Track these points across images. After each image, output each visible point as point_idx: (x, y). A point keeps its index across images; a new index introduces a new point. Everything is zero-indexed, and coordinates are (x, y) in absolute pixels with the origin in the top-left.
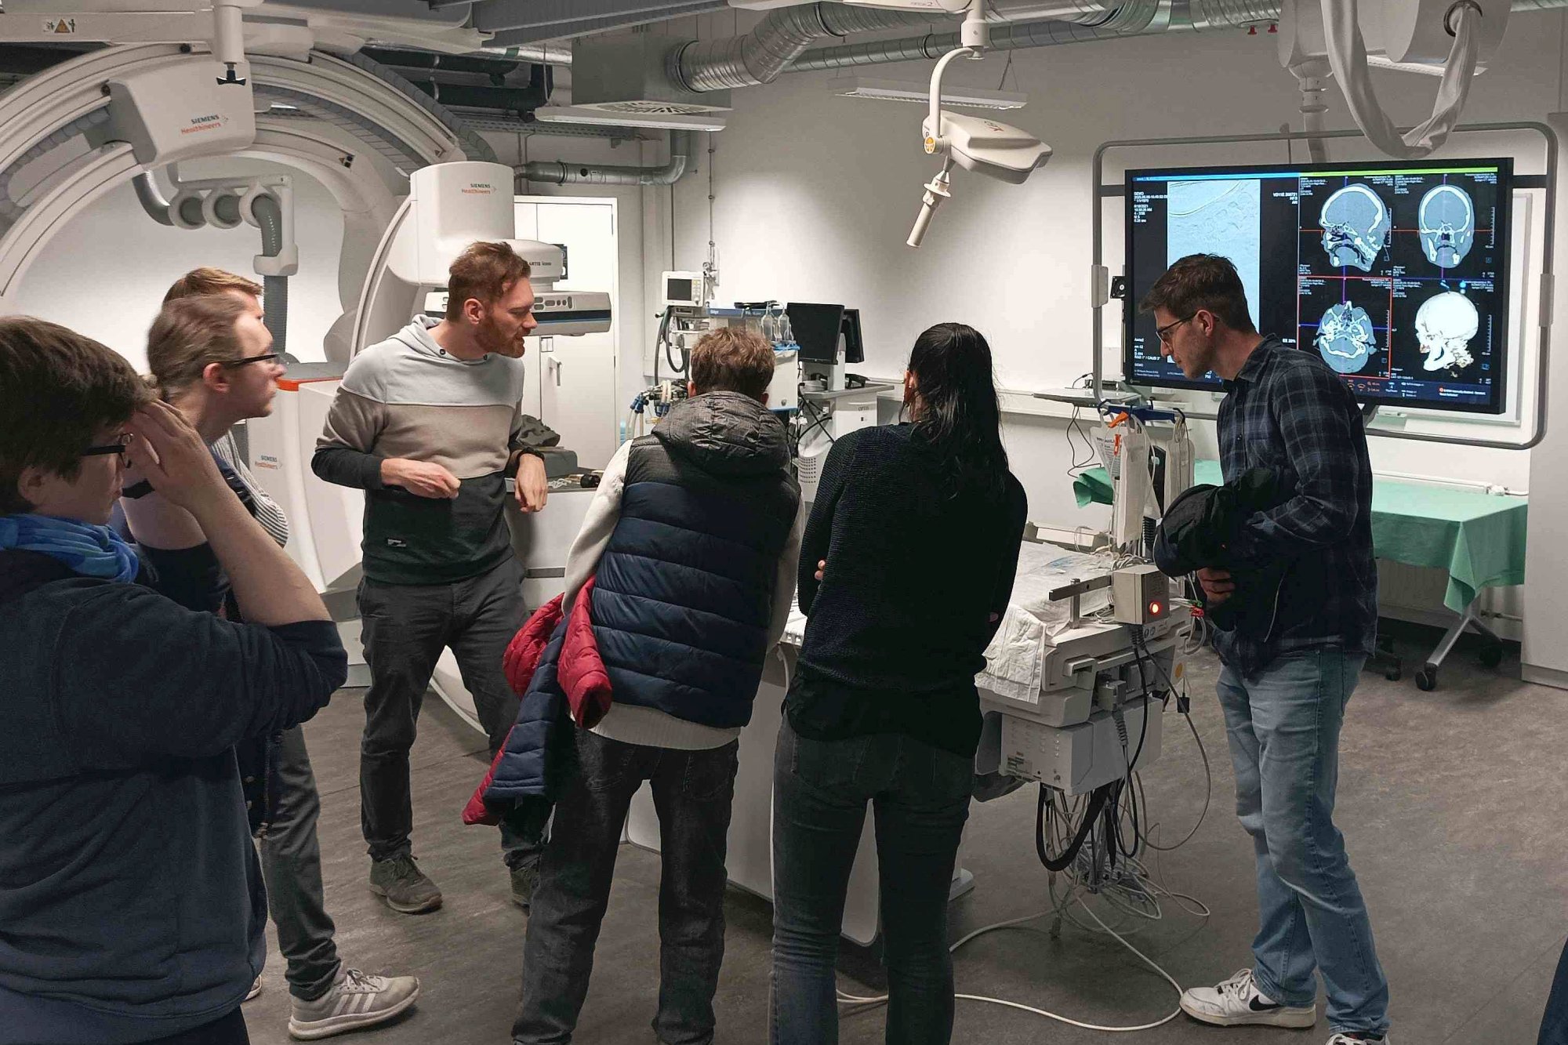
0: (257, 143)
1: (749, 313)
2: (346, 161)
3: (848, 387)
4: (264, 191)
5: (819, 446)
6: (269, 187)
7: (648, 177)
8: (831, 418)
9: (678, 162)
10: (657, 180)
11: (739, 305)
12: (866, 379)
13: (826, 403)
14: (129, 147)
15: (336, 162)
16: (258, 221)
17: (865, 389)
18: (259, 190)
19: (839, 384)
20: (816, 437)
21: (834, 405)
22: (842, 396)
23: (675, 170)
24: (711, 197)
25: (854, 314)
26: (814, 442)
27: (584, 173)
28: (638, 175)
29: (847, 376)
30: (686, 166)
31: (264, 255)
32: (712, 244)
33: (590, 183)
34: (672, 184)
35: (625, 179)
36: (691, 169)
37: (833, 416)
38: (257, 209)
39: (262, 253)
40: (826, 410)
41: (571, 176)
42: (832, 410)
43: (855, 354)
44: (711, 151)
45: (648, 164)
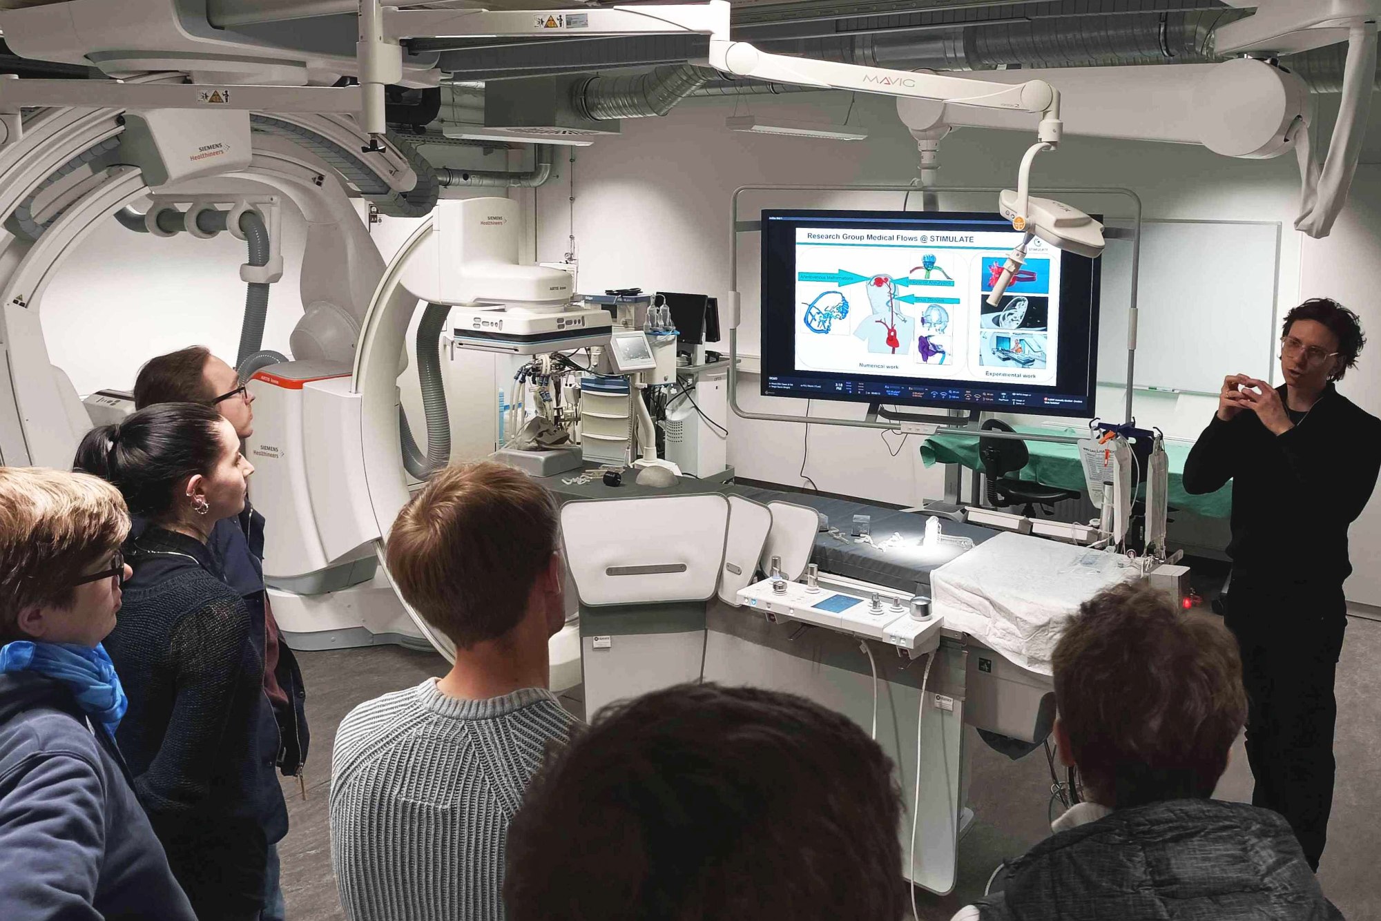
0: (250, 167)
1: (621, 300)
2: (317, 180)
3: (707, 361)
4: (250, 208)
5: (683, 411)
6: (253, 204)
7: (517, 180)
8: (694, 388)
9: (543, 170)
10: (524, 183)
11: (609, 292)
12: (720, 354)
13: (691, 375)
14: (138, 171)
15: (309, 181)
16: (245, 235)
17: (719, 363)
18: (245, 206)
19: (701, 359)
20: (681, 404)
21: (697, 378)
22: (704, 370)
23: (541, 175)
24: (572, 199)
25: (713, 302)
26: (680, 408)
27: (466, 177)
28: (508, 179)
29: (707, 352)
30: (550, 172)
31: (250, 264)
32: (572, 237)
33: (470, 185)
34: (536, 188)
35: (497, 182)
36: (554, 175)
37: (696, 387)
38: (245, 223)
39: (248, 262)
40: (690, 381)
41: (455, 180)
42: (695, 382)
43: (714, 336)
44: (572, 160)
45: (513, 169)
